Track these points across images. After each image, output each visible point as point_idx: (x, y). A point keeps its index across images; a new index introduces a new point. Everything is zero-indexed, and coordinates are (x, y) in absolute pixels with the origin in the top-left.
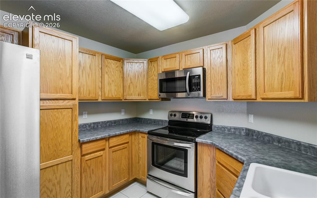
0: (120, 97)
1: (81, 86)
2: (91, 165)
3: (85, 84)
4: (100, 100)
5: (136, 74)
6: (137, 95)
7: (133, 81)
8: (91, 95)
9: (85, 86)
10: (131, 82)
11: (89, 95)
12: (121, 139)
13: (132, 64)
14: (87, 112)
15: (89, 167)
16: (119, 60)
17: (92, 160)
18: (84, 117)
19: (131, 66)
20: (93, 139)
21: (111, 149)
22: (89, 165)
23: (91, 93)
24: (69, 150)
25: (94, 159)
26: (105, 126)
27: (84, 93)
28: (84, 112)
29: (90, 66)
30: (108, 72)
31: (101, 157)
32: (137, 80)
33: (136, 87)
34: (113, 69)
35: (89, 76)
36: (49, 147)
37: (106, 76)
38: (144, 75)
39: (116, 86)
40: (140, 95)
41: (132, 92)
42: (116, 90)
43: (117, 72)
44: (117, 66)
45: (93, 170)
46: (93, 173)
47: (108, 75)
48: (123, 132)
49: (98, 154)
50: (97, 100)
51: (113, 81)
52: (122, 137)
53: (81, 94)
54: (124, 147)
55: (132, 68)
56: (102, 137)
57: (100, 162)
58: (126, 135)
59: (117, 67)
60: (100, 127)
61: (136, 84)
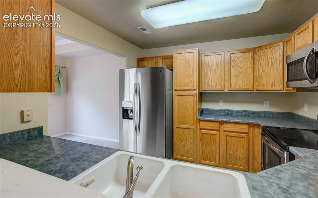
0: (250, 88)
1: (209, 80)
2: (206, 138)
3: (212, 78)
4: (226, 90)
5: (269, 62)
6: (271, 85)
7: (265, 69)
8: (217, 86)
9: (212, 80)
10: (264, 71)
11: (216, 87)
12: (237, 127)
13: (265, 51)
14: (222, 100)
15: (205, 139)
16: (249, 51)
17: (207, 135)
18: (220, 104)
19: (263, 53)
20: (207, 119)
21: (226, 133)
22: (205, 138)
23: (217, 85)
24: (191, 123)
25: (210, 135)
26: (240, 114)
27: (211, 85)
28: (220, 100)
29: (217, 64)
30: (234, 65)
31: (215, 136)
32: (271, 68)
33: (269, 76)
34: (241, 61)
35: (215, 71)
36: (181, 117)
37: (233, 69)
38: (280, 60)
39: (244, 77)
40: (275, 85)
41: (264, 82)
42: (244, 81)
43: (246, 64)
44: (245, 57)
45: (208, 142)
46: (208, 145)
47: (235, 68)
48: (238, 121)
49: (212, 132)
50: (224, 91)
51: (240, 73)
52: (239, 125)
53: (209, 87)
54: (241, 136)
55: (265, 55)
56: (215, 120)
57: (214, 139)
58: (245, 126)
59: (245, 59)
60: (234, 114)
61: (269, 72)
